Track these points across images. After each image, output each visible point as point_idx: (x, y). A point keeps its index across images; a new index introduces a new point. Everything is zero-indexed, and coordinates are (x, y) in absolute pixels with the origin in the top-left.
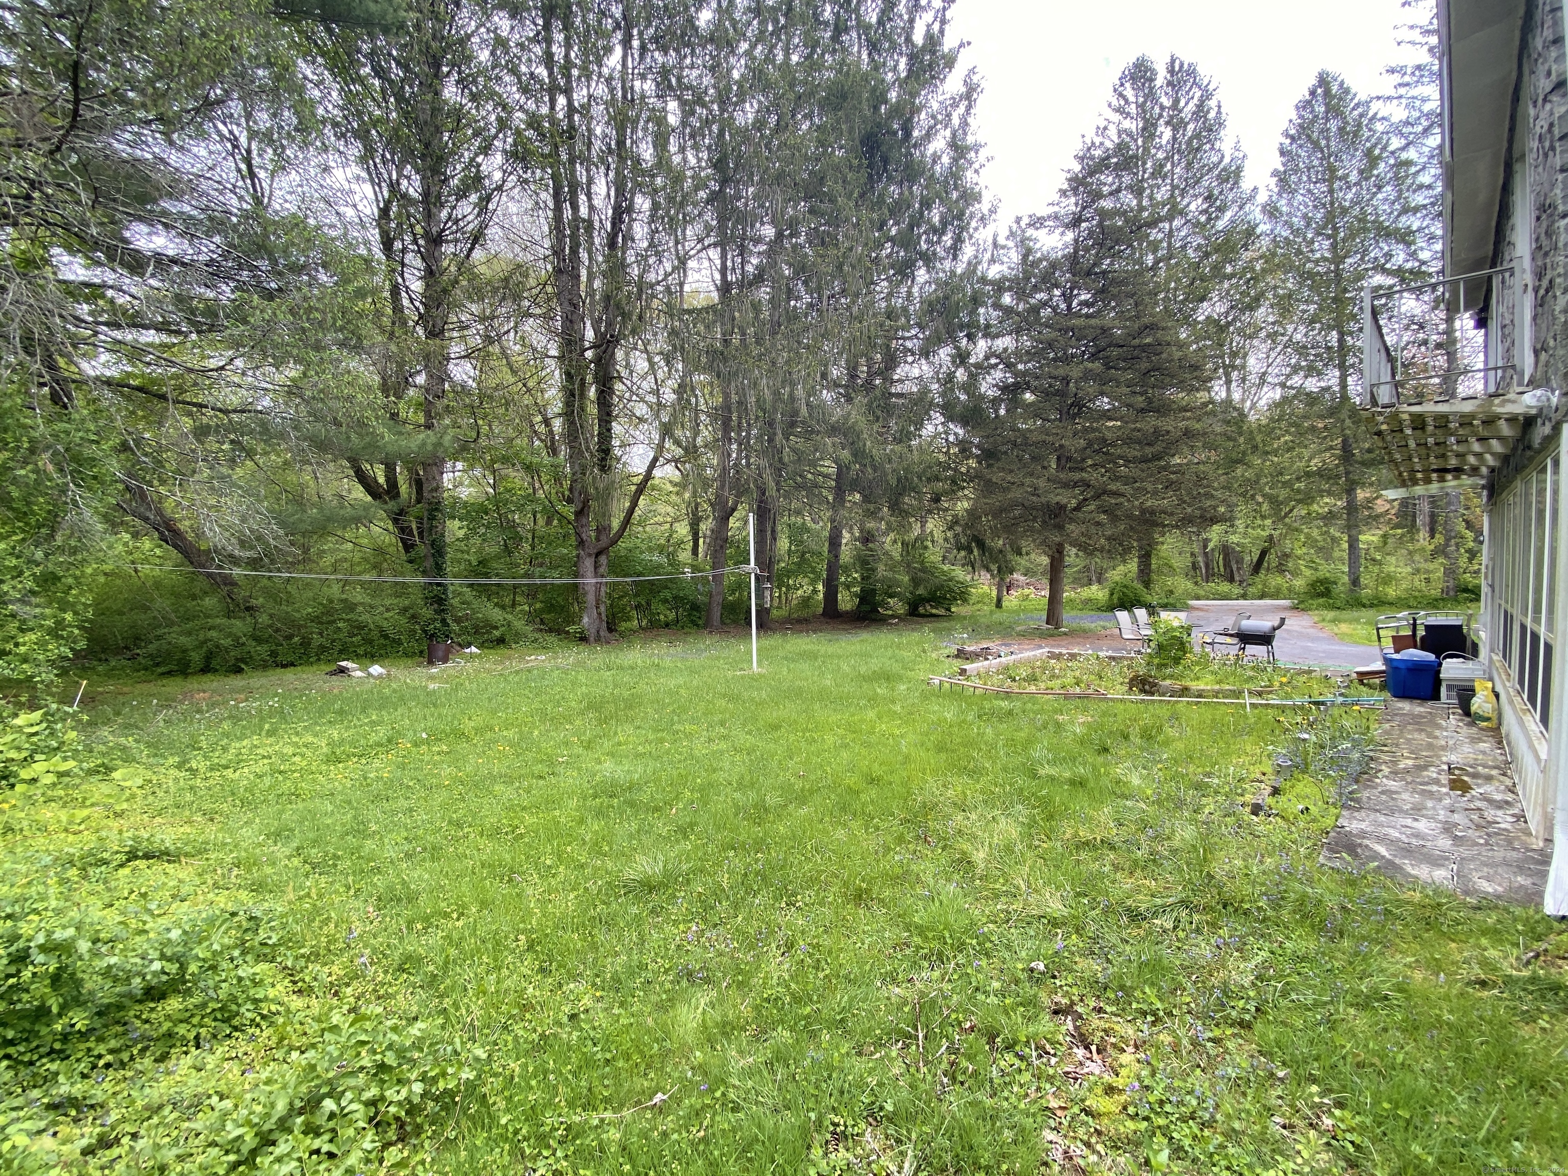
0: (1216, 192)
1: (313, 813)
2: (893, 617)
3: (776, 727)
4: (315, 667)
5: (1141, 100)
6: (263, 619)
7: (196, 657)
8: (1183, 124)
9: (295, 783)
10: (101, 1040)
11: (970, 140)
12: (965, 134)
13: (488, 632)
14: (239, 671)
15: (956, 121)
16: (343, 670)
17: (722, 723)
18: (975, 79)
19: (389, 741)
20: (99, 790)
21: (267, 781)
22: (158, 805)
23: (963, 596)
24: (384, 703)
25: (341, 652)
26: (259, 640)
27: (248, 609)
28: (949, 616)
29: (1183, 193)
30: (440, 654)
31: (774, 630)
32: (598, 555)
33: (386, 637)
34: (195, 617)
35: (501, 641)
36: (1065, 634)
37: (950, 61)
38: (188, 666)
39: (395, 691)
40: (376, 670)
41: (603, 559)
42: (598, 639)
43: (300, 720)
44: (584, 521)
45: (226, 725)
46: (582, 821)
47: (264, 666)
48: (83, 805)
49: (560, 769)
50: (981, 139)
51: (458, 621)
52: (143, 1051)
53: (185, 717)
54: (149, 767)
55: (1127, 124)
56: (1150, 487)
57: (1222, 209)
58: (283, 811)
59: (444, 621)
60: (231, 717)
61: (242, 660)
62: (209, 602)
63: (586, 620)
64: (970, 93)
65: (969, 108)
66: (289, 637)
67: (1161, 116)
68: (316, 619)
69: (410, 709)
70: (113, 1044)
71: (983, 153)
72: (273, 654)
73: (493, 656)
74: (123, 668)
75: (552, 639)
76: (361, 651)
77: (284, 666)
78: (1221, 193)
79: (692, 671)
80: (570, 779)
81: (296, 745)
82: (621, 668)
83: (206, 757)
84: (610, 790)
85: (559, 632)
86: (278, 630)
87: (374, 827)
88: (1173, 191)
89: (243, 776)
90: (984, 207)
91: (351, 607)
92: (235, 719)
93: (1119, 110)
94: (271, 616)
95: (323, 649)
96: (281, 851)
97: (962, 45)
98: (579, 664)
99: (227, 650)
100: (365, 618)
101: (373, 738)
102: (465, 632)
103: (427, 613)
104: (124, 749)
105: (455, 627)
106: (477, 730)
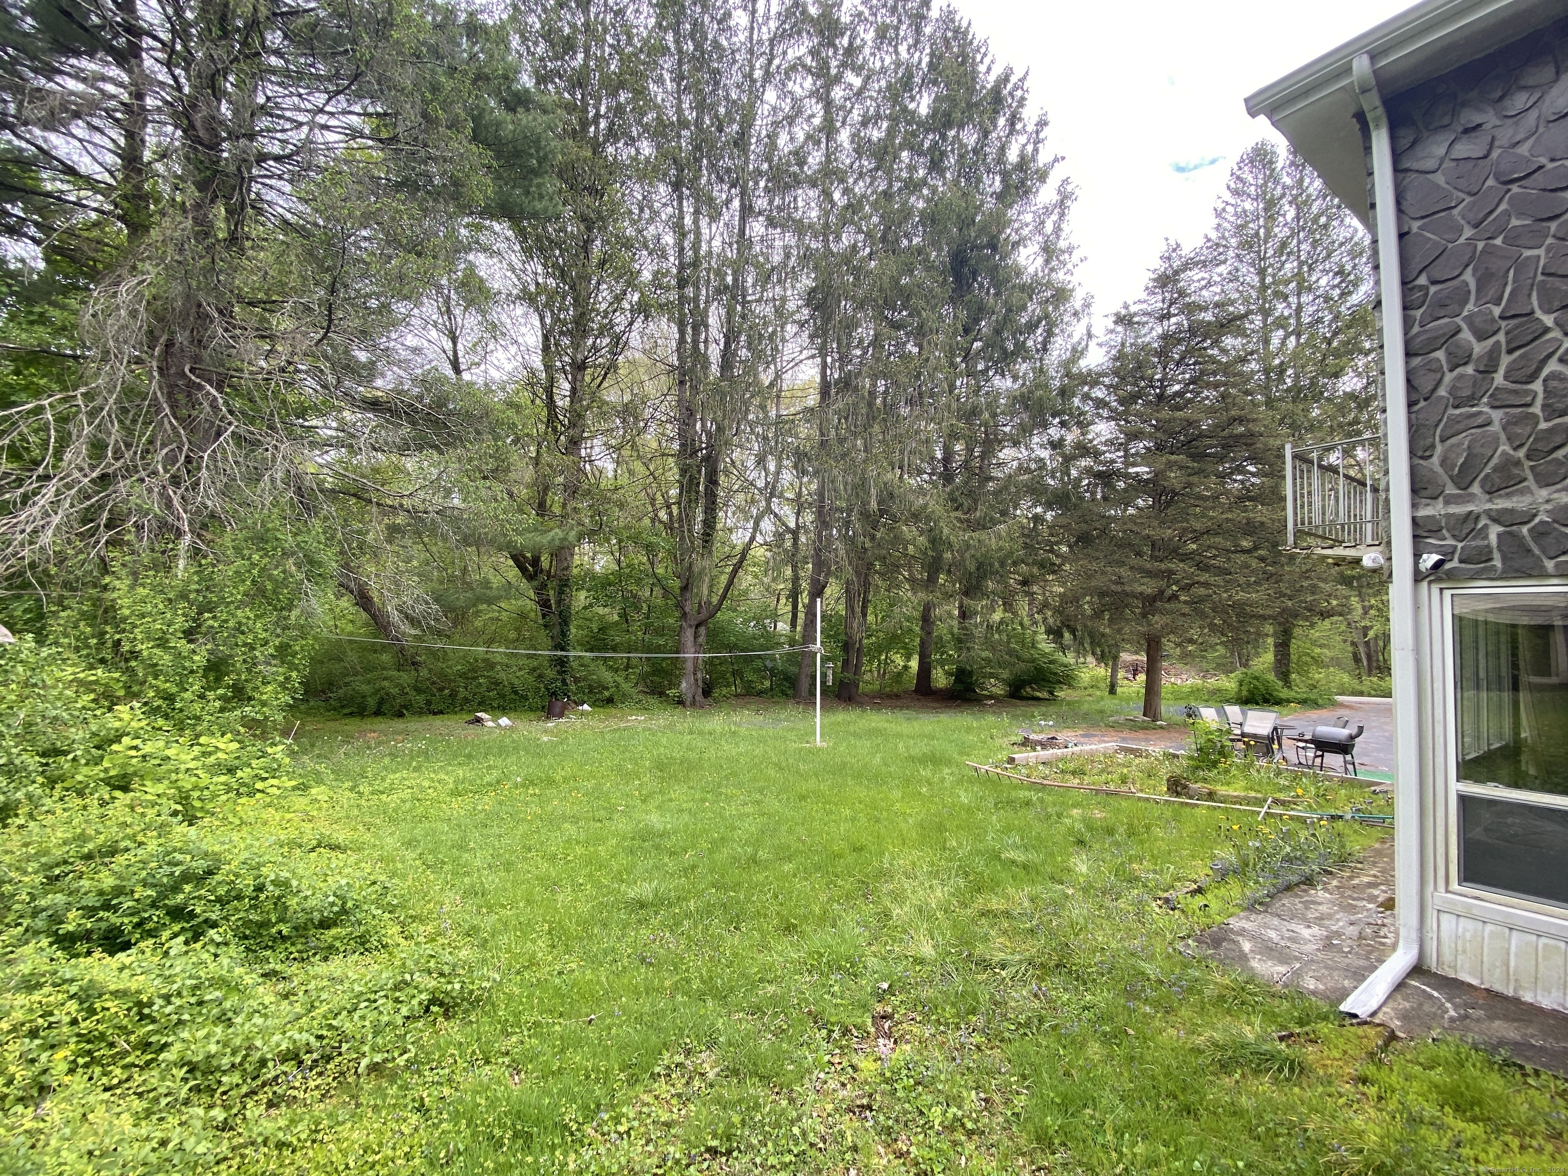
0: (1348, 268)
1: (434, 831)
2: (991, 697)
3: (803, 798)
4: (457, 717)
5: (1261, 182)
6: (424, 673)
7: (372, 702)
8: (1308, 202)
9: (426, 809)
10: (293, 944)
11: (1062, 244)
12: (1058, 237)
13: (601, 693)
14: (401, 715)
15: (1049, 227)
16: (479, 720)
17: (761, 791)
18: (1069, 188)
19: (498, 782)
20: (300, 802)
21: (408, 805)
22: (335, 815)
23: (1067, 679)
24: (502, 751)
25: (480, 704)
26: (418, 690)
27: (414, 664)
28: (1052, 699)
29: (1311, 269)
30: (557, 710)
31: (861, 705)
32: (697, 626)
33: (516, 693)
34: (375, 669)
35: (610, 701)
36: (1161, 727)
37: (1043, 176)
38: (365, 709)
39: (514, 741)
40: (504, 721)
41: (702, 630)
42: (693, 704)
43: (439, 760)
44: (688, 595)
45: (387, 760)
46: (613, 856)
47: (420, 713)
48: (288, 811)
49: (615, 817)
50: (1074, 241)
51: (577, 680)
52: (315, 954)
53: (359, 752)
54: (331, 788)
55: (1248, 205)
56: (1242, 580)
57: (1356, 284)
58: (414, 828)
59: (564, 681)
60: (390, 754)
61: (405, 707)
62: (385, 657)
63: (684, 685)
64: (1064, 199)
65: (1062, 215)
66: (441, 689)
67: (1283, 195)
68: (463, 675)
69: (519, 758)
70: (299, 947)
71: (1076, 255)
72: (429, 703)
73: (601, 713)
74: (318, 708)
75: (652, 700)
76: (495, 705)
77: (435, 714)
78: (1354, 267)
79: (762, 740)
80: (622, 825)
81: (432, 780)
82: (701, 733)
83: (370, 785)
84: (646, 835)
85: (662, 694)
86: (434, 683)
87: (472, 845)
88: (1300, 266)
89: (392, 800)
90: (1077, 302)
91: (491, 665)
92: (393, 756)
93: (1236, 193)
94: (430, 670)
95: (466, 700)
96: (410, 855)
97: (1056, 160)
98: (671, 727)
99: (394, 698)
100: (502, 676)
101: (488, 779)
102: (580, 690)
103: (551, 673)
104: (318, 773)
105: (573, 687)
106: (565, 780)
